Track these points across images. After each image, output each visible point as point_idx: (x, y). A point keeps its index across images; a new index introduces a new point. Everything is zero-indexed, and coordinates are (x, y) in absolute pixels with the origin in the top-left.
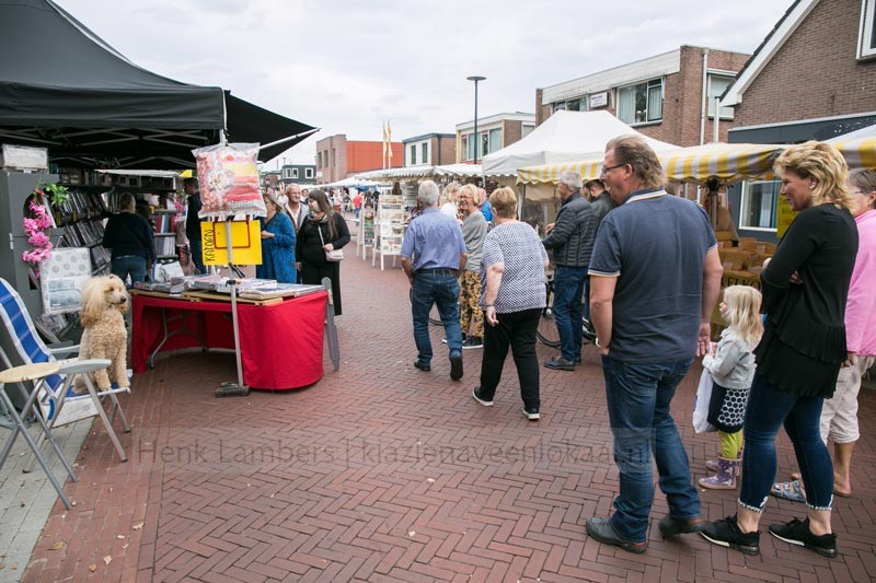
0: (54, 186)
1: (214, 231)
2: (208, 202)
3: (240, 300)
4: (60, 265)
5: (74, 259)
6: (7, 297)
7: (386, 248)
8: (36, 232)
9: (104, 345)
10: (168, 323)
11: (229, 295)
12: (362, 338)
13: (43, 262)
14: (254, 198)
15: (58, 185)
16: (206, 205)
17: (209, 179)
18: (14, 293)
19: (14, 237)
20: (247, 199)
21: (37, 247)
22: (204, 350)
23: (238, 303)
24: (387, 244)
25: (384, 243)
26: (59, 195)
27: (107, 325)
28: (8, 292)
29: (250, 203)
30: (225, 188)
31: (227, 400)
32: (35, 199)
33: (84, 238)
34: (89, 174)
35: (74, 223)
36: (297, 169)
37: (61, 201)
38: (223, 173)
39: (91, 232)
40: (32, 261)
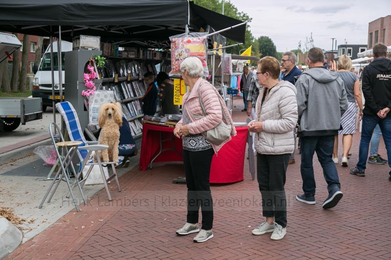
0: (99, 57)
1: (180, 85)
2: (174, 67)
4: (98, 99)
5: (106, 96)
6: (69, 111)
8: (89, 81)
9: (108, 138)
10: (162, 143)
13: (91, 97)
15: (101, 56)
16: (174, 69)
17: (176, 54)
18: (73, 110)
19: (79, 83)
21: (89, 88)
26: (101, 62)
27: (108, 127)
28: (70, 109)
31: (178, 185)
32: (90, 64)
33: (136, 92)
34: (143, 51)
35: (130, 82)
36: (351, 48)
37: (101, 64)
38: (184, 50)
39: (143, 89)
40: (85, 96)
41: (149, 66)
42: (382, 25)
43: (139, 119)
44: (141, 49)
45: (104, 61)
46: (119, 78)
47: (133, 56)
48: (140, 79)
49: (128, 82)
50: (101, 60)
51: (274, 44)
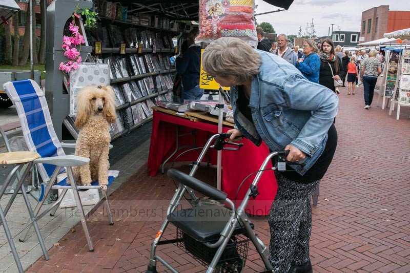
0: (87, 11)
2: (204, 29)
3: (226, 123)
4: (85, 76)
5: (96, 73)
6: (32, 95)
7: (403, 99)
8: (70, 48)
9: (90, 145)
11: (217, 117)
12: (353, 179)
13: (73, 73)
14: (246, 27)
15: (91, 11)
16: (202, 32)
17: (208, 8)
18: (40, 93)
19: (56, 51)
20: (240, 28)
21: (71, 60)
22: (208, 165)
23: (224, 126)
24: (405, 96)
25: (402, 95)
26: (90, 19)
27: (91, 129)
28: (33, 91)
29: (242, 32)
30: (220, 16)
32: (73, 22)
33: (149, 67)
34: (159, 20)
35: (142, 55)
36: (344, 35)
37: (90, 22)
38: (220, 3)
39: (157, 64)
40: (65, 71)
41: (165, 38)
42: (375, 14)
43: (152, 99)
44: (157, 17)
45: (96, 17)
46: (127, 49)
47: (145, 24)
48: (154, 52)
49: (139, 55)
50: (91, 16)
51: (274, 30)
